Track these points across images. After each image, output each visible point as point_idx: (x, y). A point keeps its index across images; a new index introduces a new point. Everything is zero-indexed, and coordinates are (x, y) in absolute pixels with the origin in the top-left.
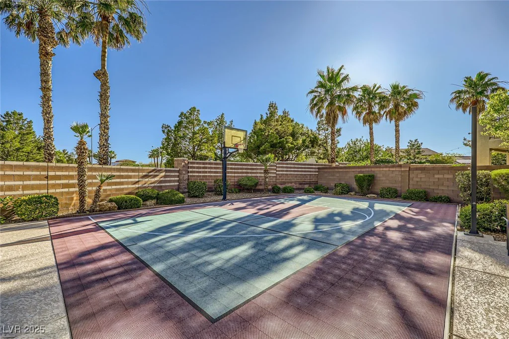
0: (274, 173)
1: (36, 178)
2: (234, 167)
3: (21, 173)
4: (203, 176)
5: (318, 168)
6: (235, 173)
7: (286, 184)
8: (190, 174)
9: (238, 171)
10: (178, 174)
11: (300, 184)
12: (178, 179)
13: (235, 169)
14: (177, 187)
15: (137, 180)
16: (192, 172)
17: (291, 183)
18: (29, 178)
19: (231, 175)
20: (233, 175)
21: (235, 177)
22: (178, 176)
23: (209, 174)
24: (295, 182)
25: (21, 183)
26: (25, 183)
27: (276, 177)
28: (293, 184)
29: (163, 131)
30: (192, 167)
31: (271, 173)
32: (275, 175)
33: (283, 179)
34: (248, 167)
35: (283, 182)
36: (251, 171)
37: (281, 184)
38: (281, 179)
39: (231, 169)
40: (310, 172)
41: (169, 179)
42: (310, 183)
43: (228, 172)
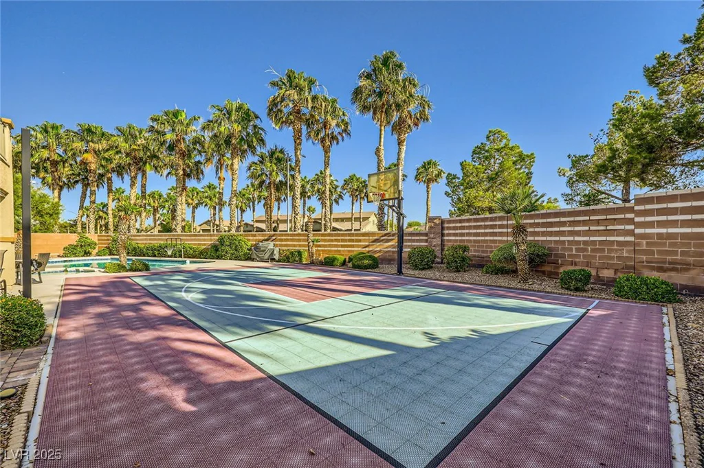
0: (626, 233)
2: (505, 223)
6: (507, 234)
7: (693, 273)
8: (446, 238)
13: (507, 226)
15: (367, 244)
16: (449, 235)
18: (301, 240)
20: (504, 239)
21: (507, 242)
25: (298, 243)
27: (634, 244)
30: (449, 228)
31: (611, 233)
32: (631, 239)
33: (675, 253)
34: (537, 221)
35: (670, 263)
36: (544, 229)
37: (661, 269)
38: (660, 252)
39: (501, 227)
41: (410, 244)
43: (495, 234)
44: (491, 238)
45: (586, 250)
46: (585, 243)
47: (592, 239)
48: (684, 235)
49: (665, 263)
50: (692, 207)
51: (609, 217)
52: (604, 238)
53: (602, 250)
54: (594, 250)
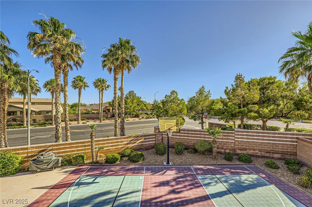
0: (232, 140)
1: (81, 146)
2: (193, 133)
3: (76, 145)
6: (194, 137)
7: (247, 151)
8: (163, 136)
9: (197, 136)
10: (155, 136)
11: (267, 152)
12: (155, 139)
13: (194, 134)
14: (154, 144)
15: (127, 143)
17: (254, 150)
18: (79, 147)
19: (191, 138)
20: (193, 138)
21: (194, 140)
22: (155, 138)
23: (175, 137)
24: (259, 150)
25: (76, 149)
26: (78, 149)
27: (235, 143)
31: (229, 139)
32: (234, 141)
33: (244, 146)
35: (243, 148)
36: (208, 136)
37: (241, 150)
38: (241, 145)
39: (191, 134)
40: (283, 141)
41: (148, 140)
42: (283, 153)
43: (189, 136)
44: (187, 138)
45: (221, 144)
46: (221, 142)
47: (223, 140)
48: (246, 141)
49: (241, 148)
50: (247, 134)
51: (228, 135)
52: (227, 141)
53: (226, 144)
54: (224, 144)
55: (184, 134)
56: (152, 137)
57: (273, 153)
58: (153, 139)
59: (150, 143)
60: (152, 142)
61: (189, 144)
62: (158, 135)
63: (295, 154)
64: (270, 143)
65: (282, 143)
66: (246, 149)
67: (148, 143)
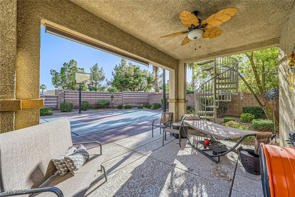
4: (74, 99)
5: (149, 95)
6: (95, 97)
9: (98, 96)
10: (57, 99)
11: (138, 104)
12: (57, 101)
14: (56, 106)
17: (132, 103)
19: (93, 99)
21: (95, 100)
22: (57, 100)
24: (135, 103)
28: (133, 104)
29: (51, 74)
30: (67, 95)
31: (119, 98)
32: (122, 99)
33: (127, 101)
34: (104, 94)
36: (106, 97)
37: (126, 104)
39: (93, 95)
40: (144, 97)
41: (49, 101)
42: (144, 103)
43: (91, 97)
44: (90, 99)
47: (116, 99)
48: (128, 98)
50: (129, 94)
51: (119, 95)
53: (117, 101)
54: (116, 101)
55: (87, 96)
56: (53, 99)
57: (140, 104)
58: (55, 101)
59: (51, 104)
60: (53, 104)
61: (91, 104)
62: (61, 98)
63: (148, 103)
64: (139, 98)
65: (143, 98)
66: (128, 103)
67: (49, 104)
